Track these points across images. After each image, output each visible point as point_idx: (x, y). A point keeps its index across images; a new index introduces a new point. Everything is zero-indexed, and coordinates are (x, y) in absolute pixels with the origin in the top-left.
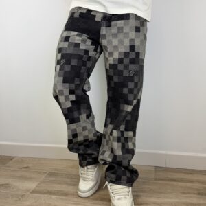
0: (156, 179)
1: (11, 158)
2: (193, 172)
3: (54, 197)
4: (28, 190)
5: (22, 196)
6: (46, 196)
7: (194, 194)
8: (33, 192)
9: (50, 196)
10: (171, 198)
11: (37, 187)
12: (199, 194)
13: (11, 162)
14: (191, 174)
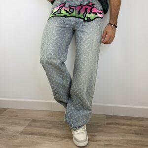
0: (106, 124)
1: (5, 110)
2: (131, 118)
3: (36, 136)
4: (18, 132)
5: (14, 136)
6: (30, 136)
7: (133, 134)
8: (22, 133)
9: (33, 136)
10: (117, 137)
11: (24, 130)
12: (136, 134)
13: (5, 112)
14: (130, 120)
